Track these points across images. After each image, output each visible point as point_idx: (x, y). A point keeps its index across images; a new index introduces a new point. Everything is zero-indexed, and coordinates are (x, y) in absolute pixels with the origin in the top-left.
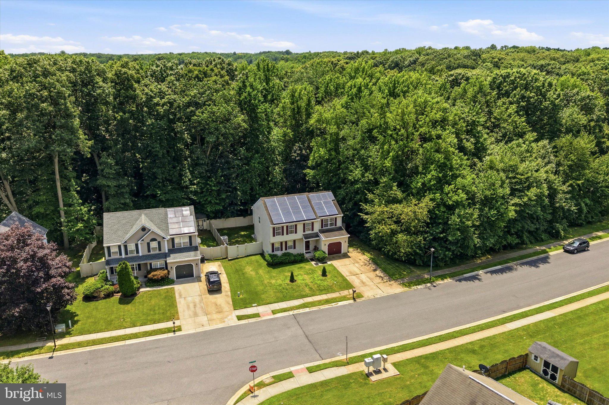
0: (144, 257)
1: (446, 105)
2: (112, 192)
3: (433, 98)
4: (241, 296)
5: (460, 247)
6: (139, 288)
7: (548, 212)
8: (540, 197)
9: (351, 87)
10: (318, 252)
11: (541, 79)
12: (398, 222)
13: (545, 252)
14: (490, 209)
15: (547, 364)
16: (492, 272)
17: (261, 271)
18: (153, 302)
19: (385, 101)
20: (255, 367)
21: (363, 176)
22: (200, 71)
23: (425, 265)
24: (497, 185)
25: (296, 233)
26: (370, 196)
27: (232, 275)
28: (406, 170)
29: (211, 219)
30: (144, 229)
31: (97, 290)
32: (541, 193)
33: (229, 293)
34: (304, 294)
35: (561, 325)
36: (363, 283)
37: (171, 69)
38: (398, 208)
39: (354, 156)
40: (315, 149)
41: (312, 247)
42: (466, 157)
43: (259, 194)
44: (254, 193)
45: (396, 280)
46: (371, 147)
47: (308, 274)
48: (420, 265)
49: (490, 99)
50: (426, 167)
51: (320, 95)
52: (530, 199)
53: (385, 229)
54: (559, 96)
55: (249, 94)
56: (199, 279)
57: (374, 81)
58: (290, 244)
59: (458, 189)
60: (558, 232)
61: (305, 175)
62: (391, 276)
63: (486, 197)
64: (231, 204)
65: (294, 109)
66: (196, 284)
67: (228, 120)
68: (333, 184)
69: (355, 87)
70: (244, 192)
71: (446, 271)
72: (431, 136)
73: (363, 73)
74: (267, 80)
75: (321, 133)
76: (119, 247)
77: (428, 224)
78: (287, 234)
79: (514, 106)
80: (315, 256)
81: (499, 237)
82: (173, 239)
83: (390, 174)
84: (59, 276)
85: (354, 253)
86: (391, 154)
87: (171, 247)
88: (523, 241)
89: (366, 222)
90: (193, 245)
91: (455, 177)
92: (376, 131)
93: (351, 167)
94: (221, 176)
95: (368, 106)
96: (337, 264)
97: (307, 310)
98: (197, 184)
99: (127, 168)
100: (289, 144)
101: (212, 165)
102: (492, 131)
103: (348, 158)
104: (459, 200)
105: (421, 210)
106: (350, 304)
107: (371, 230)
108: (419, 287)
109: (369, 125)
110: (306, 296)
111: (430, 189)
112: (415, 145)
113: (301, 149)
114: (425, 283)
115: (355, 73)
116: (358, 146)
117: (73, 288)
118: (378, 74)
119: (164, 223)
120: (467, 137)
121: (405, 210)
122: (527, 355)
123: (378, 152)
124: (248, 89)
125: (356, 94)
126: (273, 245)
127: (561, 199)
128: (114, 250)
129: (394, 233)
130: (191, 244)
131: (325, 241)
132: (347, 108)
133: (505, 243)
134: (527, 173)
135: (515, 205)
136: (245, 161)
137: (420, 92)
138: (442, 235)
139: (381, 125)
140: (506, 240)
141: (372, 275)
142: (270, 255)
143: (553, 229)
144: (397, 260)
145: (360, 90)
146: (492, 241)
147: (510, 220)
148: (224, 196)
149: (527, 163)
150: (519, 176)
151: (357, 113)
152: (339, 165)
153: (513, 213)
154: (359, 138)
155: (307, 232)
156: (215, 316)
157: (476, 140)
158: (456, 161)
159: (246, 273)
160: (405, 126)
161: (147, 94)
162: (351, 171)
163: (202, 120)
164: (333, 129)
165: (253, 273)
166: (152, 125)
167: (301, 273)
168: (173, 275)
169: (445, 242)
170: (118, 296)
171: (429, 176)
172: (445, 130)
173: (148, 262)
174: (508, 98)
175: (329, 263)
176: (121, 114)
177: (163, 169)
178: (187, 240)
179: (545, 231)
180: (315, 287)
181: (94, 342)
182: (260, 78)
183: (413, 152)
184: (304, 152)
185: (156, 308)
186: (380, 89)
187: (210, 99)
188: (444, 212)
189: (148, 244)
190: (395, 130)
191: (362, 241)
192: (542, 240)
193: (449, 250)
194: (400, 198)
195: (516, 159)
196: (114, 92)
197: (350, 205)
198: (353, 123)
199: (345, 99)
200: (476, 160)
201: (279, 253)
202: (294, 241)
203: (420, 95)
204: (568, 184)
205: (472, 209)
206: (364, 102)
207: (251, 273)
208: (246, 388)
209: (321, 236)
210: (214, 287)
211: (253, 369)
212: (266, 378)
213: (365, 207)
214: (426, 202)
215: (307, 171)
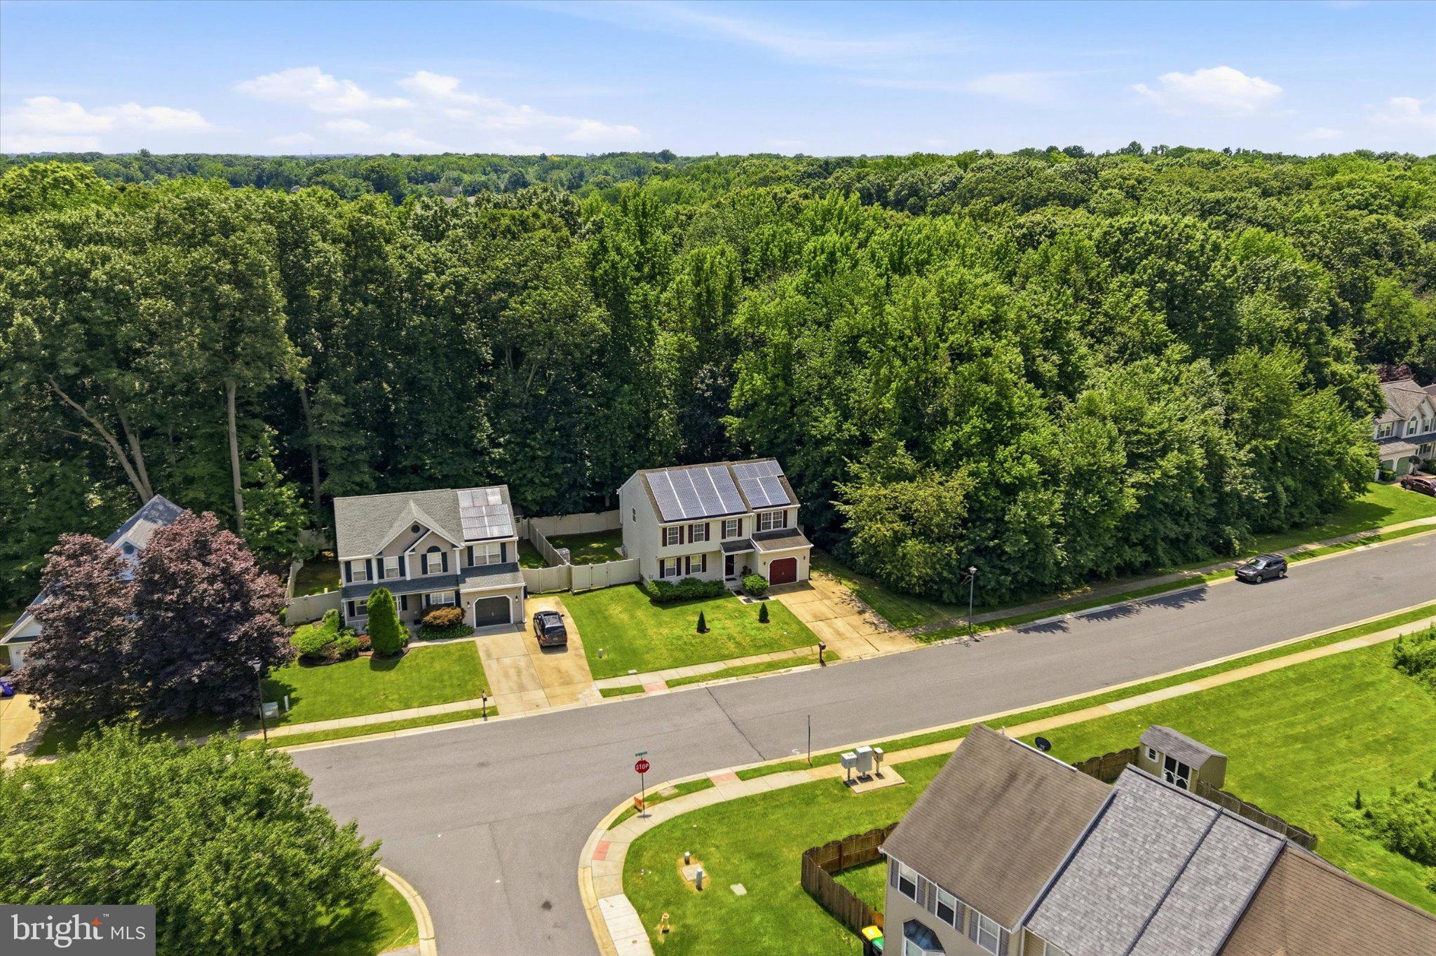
0: (415, 583)
1: (1003, 289)
2: (338, 458)
3: (976, 276)
4: (605, 657)
5: (1028, 567)
6: (407, 642)
7: (1208, 502)
8: (1187, 470)
9: (815, 252)
10: (751, 578)
11: (1199, 236)
12: (906, 518)
13: (1199, 580)
14: (1087, 492)
15: (1170, 763)
16: (1090, 617)
17: (639, 613)
18: (437, 666)
19: (882, 282)
20: (645, 762)
21: (839, 429)
22: (513, 218)
23: (960, 604)
24: (1099, 446)
25: (707, 539)
26: (854, 468)
27: (585, 621)
28: (923, 416)
29: (532, 516)
30: (416, 528)
31: (327, 645)
32: (1188, 462)
33: (582, 651)
34: (727, 653)
35: (1208, 706)
36: (839, 634)
37: (455, 214)
38: (905, 491)
39: (821, 388)
40: (743, 375)
41: (738, 568)
42: (1041, 391)
43: (628, 466)
44: (619, 464)
45: (902, 629)
46: (855, 372)
47: (731, 618)
48: (950, 604)
49: (1098, 276)
50: (961, 412)
51: (752, 266)
52: (1165, 475)
53: (882, 530)
54: (1234, 270)
55: (614, 266)
56: (520, 626)
57: (861, 235)
58: (695, 562)
59: (1023, 453)
60: (1229, 544)
61: (722, 428)
62: (894, 622)
63: (1078, 469)
64: (574, 486)
65: (700, 295)
66: (517, 636)
67: (572, 317)
68: (778, 446)
69: (823, 252)
70: (599, 462)
71: (1002, 614)
72: (971, 349)
73: (839, 219)
74: (643, 234)
75: (755, 342)
76: (369, 562)
77: (964, 522)
78: (690, 541)
79: (1142, 292)
80: (744, 585)
81: (1107, 549)
82: (470, 549)
83: (893, 424)
84: (268, 611)
85: (821, 581)
86: (894, 385)
87: (466, 566)
88: (1158, 558)
89: (846, 519)
90: (509, 560)
91: (1017, 430)
92: (864, 339)
93: (816, 411)
94: (554, 430)
95: (848, 291)
96: (791, 601)
97: (733, 680)
98: (504, 446)
99: (365, 412)
100: (689, 364)
101: (535, 406)
102: (1099, 341)
103: (809, 394)
104: (1025, 475)
105: (952, 494)
106: (814, 671)
107: (855, 534)
108: (947, 642)
109: (851, 329)
110: (731, 657)
111: (969, 454)
112: (941, 367)
113: (714, 376)
114: (958, 635)
115: (824, 220)
116: (830, 371)
117: (289, 635)
118: (870, 223)
119: (453, 516)
120: (1045, 352)
121: (921, 493)
122: (1137, 749)
123: (869, 381)
124: (613, 255)
125: (825, 268)
126: (662, 562)
127: (1235, 477)
128: (358, 568)
129: (899, 538)
130: (504, 559)
131: (766, 555)
132: (806, 293)
133: (1118, 561)
134: (1160, 424)
135: (1136, 485)
136: (602, 400)
137: (952, 263)
138: (992, 544)
139: (874, 329)
140: (1120, 556)
141: (856, 620)
142: (657, 583)
143: (1220, 536)
144: (906, 593)
145: (832, 258)
146: (1091, 555)
147: (1128, 516)
148: (560, 471)
149: (1163, 403)
150: (1145, 430)
151: (827, 303)
152: (793, 407)
153: (1134, 501)
154: (831, 354)
155: (729, 539)
156: (559, 690)
157: (1064, 358)
158: (1018, 399)
159: (610, 617)
160: (920, 330)
161: (410, 265)
162: (816, 419)
163: (522, 317)
164: (779, 335)
165: (625, 617)
166: (420, 326)
167: (720, 616)
168: (471, 618)
169: (999, 557)
170: (366, 657)
171: (967, 428)
172: (1000, 338)
173: (424, 592)
174: (1132, 273)
175: (772, 598)
176: (360, 305)
177: (440, 414)
178: (498, 551)
179: (1204, 540)
180: (746, 642)
181: (337, 734)
182: (627, 231)
183: (936, 382)
184: (720, 381)
185: (446, 677)
186: (873, 255)
187: (537, 277)
188: (997, 498)
189: (424, 558)
190: (901, 338)
191: (837, 559)
192: (1198, 560)
193: (1006, 572)
194: (910, 472)
195: (1140, 395)
196: (344, 261)
197: (814, 487)
198: (820, 324)
199: (802, 275)
200: (1062, 397)
201: (674, 579)
202: (704, 556)
203: (952, 270)
204: (1248, 447)
205: (1049, 493)
206: (843, 282)
207: (621, 616)
208: (630, 803)
209: (756, 544)
210: (552, 640)
211: (642, 767)
212: (663, 788)
213: (841, 488)
214: (962, 479)
215: (728, 419)
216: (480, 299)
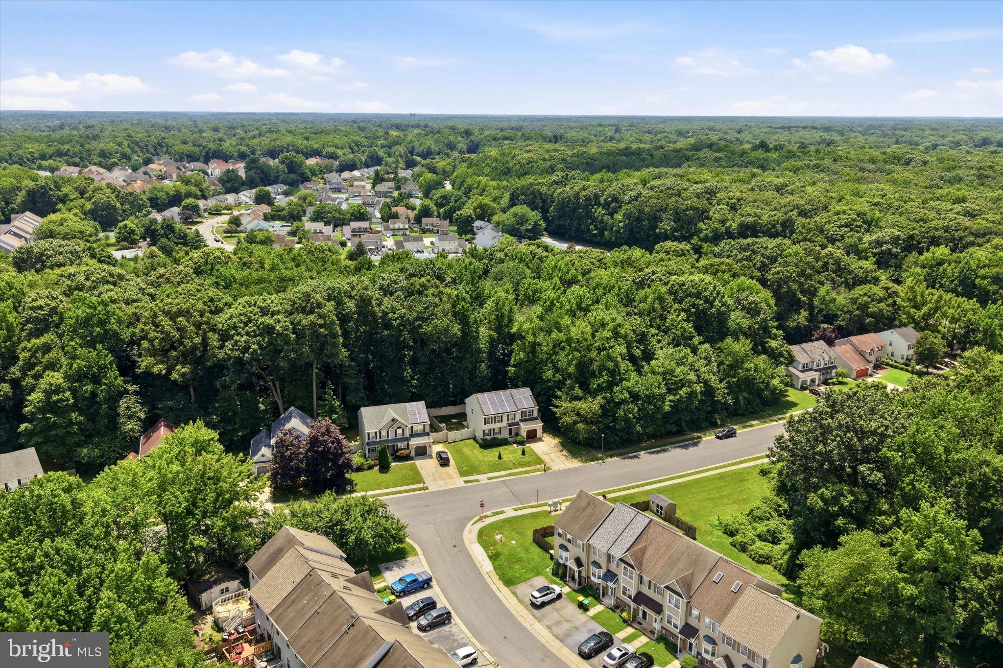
0: (392, 441)
4: (464, 468)
5: (626, 434)
6: (391, 463)
8: (692, 394)
9: (545, 300)
10: (519, 437)
12: (578, 415)
13: (699, 437)
14: (649, 404)
15: (658, 506)
16: (650, 453)
17: (475, 451)
18: (403, 472)
21: (554, 376)
23: (598, 448)
25: (502, 422)
26: (559, 393)
27: (455, 454)
30: (393, 420)
31: (362, 464)
32: (693, 391)
33: (456, 466)
34: (509, 467)
36: (552, 460)
38: (578, 404)
39: (547, 358)
40: (516, 351)
41: (513, 433)
43: (470, 391)
44: (466, 390)
45: (576, 458)
46: (560, 354)
47: (511, 453)
48: (595, 448)
50: (600, 372)
52: (681, 396)
53: (568, 419)
55: (463, 307)
56: (431, 457)
58: (497, 431)
59: (623, 390)
60: (716, 422)
61: (507, 372)
62: (574, 455)
64: (445, 396)
65: (498, 315)
66: (430, 460)
67: (447, 331)
68: (530, 382)
69: (549, 299)
70: (455, 386)
71: (616, 452)
75: (521, 338)
76: (376, 433)
77: (601, 417)
78: (495, 423)
79: (684, 313)
80: (516, 440)
81: (659, 426)
82: (412, 427)
83: (573, 378)
85: (546, 438)
86: (574, 362)
87: (411, 433)
88: (682, 429)
89: (555, 414)
90: (427, 431)
91: (621, 380)
93: (545, 369)
94: (438, 373)
96: (534, 446)
97: (512, 477)
98: (417, 380)
100: (493, 344)
101: (430, 363)
103: (543, 361)
104: (624, 398)
105: (595, 406)
107: (559, 420)
108: (593, 463)
110: (511, 469)
111: (602, 390)
112: (594, 354)
113: (504, 350)
114: (598, 460)
116: (551, 352)
119: (406, 415)
120: (637, 345)
121: (584, 405)
122: (648, 501)
125: (549, 307)
126: (484, 431)
127: (719, 394)
128: (372, 435)
129: (575, 423)
130: (425, 431)
131: (524, 428)
132: (541, 318)
133: (665, 430)
134: (680, 376)
135: (670, 401)
138: (611, 425)
140: (665, 428)
141: (559, 454)
142: (482, 439)
143: (713, 418)
144: (579, 443)
145: (553, 303)
146: (653, 428)
147: (667, 413)
148: (439, 390)
149: (682, 367)
150: (674, 378)
152: (536, 366)
153: (668, 407)
154: (551, 346)
155: (510, 422)
156: (448, 481)
157: (645, 347)
158: (623, 367)
159: (465, 453)
161: (383, 310)
162: (545, 372)
163: (428, 331)
164: (530, 338)
165: (470, 453)
167: (507, 452)
168: (413, 454)
169: (614, 429)
170: (377, 468)
171: (602, 380)
173: (396, 444)
174: (681, 304)
175: (527, 445)
178: (422, 427)
179: (706, 420)
180: (516, 463)
183: (591, 360)
184: (506, 352)
185: (406, 476)
186: (570, 301)
187: (433, 314)
188: (613, 407)
189: (396, 431)
191: (553, 429)
192: (701, 428)
193: (618, 436)
194: (580, 396)
195: (673, 364)
196: (357, 310)
197: (545, 398)
200: (643, 364)
201: (488, 438)
202: (500, 429)
204: (725, 381)
205: (633, 405)
207: (468, 452)
208: (478, 517)
209: (521, 424)
210: (444, 462)
211: (482, 505)
212: (489, 513)
213: (555, 401)
214: (599, 399)
215: (510, 368)
216: (410, 324)
